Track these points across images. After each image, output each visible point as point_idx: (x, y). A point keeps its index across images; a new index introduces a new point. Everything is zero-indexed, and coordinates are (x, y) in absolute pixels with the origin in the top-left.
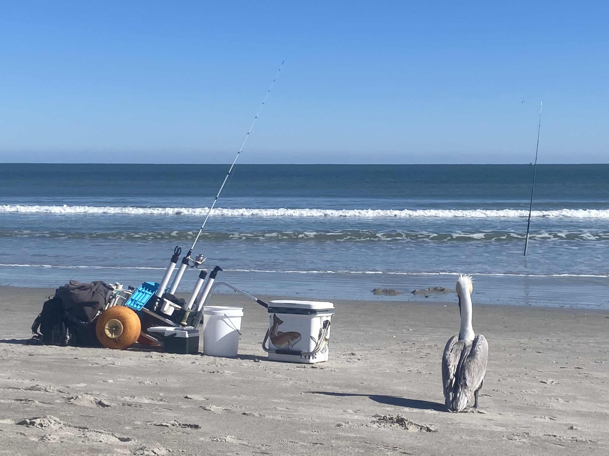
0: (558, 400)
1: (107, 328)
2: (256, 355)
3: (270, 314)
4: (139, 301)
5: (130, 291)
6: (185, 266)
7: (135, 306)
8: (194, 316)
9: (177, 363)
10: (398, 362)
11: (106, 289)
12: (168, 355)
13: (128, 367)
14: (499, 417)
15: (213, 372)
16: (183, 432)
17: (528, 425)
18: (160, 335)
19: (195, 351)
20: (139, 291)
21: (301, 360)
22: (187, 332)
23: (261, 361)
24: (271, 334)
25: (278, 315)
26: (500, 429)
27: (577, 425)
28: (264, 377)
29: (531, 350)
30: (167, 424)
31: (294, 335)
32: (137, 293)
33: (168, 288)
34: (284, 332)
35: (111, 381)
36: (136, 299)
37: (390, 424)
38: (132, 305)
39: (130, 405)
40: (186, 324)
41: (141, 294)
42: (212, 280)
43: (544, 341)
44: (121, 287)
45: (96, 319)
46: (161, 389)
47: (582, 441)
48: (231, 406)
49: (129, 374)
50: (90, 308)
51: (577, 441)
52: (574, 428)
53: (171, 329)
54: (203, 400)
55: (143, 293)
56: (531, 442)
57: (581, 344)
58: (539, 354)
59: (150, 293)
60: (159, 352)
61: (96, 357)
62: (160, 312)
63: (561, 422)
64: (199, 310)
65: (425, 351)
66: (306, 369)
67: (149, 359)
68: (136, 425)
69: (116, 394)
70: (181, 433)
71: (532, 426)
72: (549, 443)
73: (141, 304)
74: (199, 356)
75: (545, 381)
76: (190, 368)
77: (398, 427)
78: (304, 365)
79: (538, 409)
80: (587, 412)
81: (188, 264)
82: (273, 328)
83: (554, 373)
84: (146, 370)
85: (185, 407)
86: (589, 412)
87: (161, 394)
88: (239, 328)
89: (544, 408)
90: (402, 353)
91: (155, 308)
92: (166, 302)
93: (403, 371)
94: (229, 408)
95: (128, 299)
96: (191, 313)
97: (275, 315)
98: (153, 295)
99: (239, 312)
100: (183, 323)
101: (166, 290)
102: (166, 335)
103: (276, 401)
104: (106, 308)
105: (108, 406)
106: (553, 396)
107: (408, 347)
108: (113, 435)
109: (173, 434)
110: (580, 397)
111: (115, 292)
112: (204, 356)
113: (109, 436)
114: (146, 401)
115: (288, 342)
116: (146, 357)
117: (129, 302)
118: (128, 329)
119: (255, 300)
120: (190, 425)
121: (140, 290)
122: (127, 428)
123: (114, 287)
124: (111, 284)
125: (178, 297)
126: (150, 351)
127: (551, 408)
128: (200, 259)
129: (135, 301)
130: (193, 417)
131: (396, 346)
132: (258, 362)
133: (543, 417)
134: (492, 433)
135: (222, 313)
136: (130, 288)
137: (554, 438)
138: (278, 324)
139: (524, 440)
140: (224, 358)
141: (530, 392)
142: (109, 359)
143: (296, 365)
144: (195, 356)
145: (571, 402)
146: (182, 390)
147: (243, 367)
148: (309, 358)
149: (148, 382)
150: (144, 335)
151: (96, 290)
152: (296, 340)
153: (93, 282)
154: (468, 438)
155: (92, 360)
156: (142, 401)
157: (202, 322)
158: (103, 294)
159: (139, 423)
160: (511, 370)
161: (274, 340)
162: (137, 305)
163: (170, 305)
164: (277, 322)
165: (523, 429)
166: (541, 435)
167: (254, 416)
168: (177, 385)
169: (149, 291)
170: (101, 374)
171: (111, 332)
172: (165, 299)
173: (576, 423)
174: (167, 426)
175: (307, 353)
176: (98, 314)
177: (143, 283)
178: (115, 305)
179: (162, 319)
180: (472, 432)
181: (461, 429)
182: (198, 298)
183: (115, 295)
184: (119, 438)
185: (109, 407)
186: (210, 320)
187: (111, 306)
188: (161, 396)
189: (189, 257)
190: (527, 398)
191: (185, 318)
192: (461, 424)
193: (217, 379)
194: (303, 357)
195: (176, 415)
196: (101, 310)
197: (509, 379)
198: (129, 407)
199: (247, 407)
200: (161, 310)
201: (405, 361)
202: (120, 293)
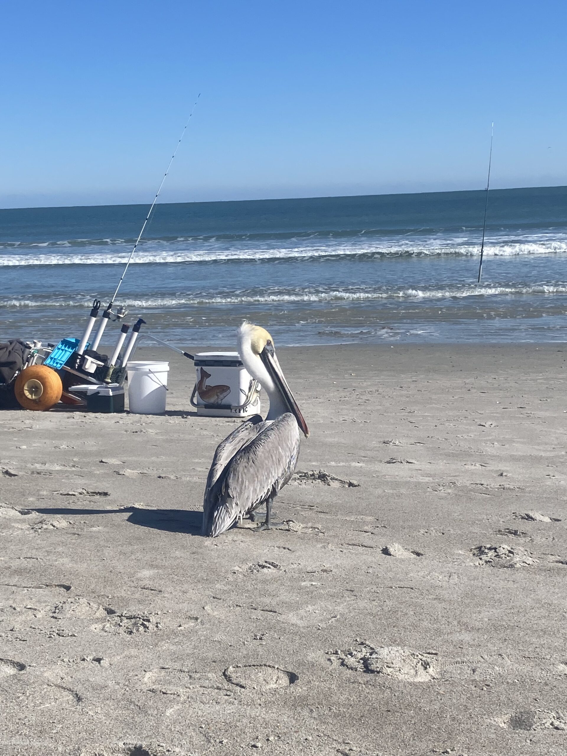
0: (493, 444)
1: (26, 389)
2: (186, 410)
3: (196, 367)
4: (59, 359)
5: (50, 348)
6: (106, 320)
7: (55, 365)
8: (118, 372)
9: (99, 423)
10: (334, 411)
11: (23, 348)
12: (92, 415)
13: (47, 430)
14: (428, 466)
15: (136, 432)
16: (90, 501)
17: (457, 474)
18: (82, 394)
19: (120, 410)
20: (59, 349)
21: (232, 414)
22: (110, 390)
23: (189, 417)
24: (199, 388)
25: (205, 368)
26: (427, 479)
27: (507, 471)
28: (190, 434)
29: (475, 390)
30: (74, 493)
31: (223, 389)
32: (57, 351)
33: (90, 344)
34: (212, 386)
35: (24, 447)
36: (56, 357)
37: (311, 481)
38: (52, 363)
39: (38, 473)
40: (110, 381)
41: (61, 351)
42: (136, 334)
43: (490, 380)
44: (39, 345)
45: (14, 380)
46: (77, 454)
47: (509, 489)
48: (147, 469)
49: (46, 438)
50: (7, 368)
51: (504, 489)
52: (504, 474)
53: (94, 387)
54: (119, 463)
55: (63, 350)
56: (456, 492)
57: (528, 381)
58: (483, 395)
59: (70, 350)
60: (83, 412)
61: (14, 420)
62: (81, 369)
63: (491, 468)
64: (124, 366)
65: (364, 398)
66: (235, 423)
67: (71, 420)
68: (41, 495)
69: (26, 462)
70: (88, 502)
71: (461, 474)
72: (474, 492)
73: (61, 362)
74: (125, 414)
75: (484, 424)
76: (112, 428)
77: (320, 483)
78: (234, 419)
79: (471, 455)
80: (521, 456)
81: (109, 318)
82: (201, 382)
83: (495, 415)
84: (65, 432)
85: (98, 472)
86: (523, 456)
87: (74, 459)
88: (165, 383)
89: (477, 453)
90: (340, 400)
91: (77, 365)
92: (87, 359)
93: (337, 420)
94: (145, 472)
95: (47, 358)
96: (115, 369)
97: (202, 368)
98: (74, 353)
99: (164, 366)
100: (106, 380)
101: (87, 346)
102: (89, 394)
103: (196, 461)
104: (25, 367)
105: (15, 475)
106: (490, 440)
107: (348, 394)
108: (13, 508)
109: (79, 503)
110: (518, 440)
111: (32, 351)
112: (129, 415)
113: (9, 509)
114: (58, 468)
115: (217, 395)
116: (68, 418)
117: (48, 361)
118: (49, 389)
119: (182, 353)
120: (99, 493)
121: (60, 347)
122: (31, 499)
123: (32, 346)
124: (28, 343)
125: (101, 353)
126: (72, 411)
127: (484, 453)
128: (121, 312)
129: (55, 359)
130: (104, 483)
131: (335, 393)
132: (186, 418)
133: (474, 464)
134: (418, 485)
135: (146, 368)
136: (49, 345)
137: (481, 487)
138: (205, 378)
139: (450, 491)
140: (151, 416)
141: (465, 437)
142: (27, 422)
143: (227, 419)
144: (120, 414)
145: (507, 446)
146: (98, 453)
147: (169, 424)
148: (240, 412)
149: (64, 446)
150: (66, 394)
151: (12, 349)
152: (225, 394)
153: (9, 341)
154: (391, 491)
155: (10, 424)
156: (53, 468)
157: (126, 378)
158: (21, 354)
159: (45, 493)
160: (450, 414)
161: (202, 394)
162: (57, 363)
163: (92, 362)
164: (204, 375)
165: (451, 478)
166: (468, 483)
167: (169, 478)
168: (94, 449)
169: (69, 348)
170: (16, 439)
171: (31, 393)
172: (86, 356)
173: (508, 469)
174: (74, 495)
175: (237, 407)
176: (16, 375)
177: (62, 339)
178: (33, 364)
179: (85, 377)
180: (396, 485)
181: (386, 481)
182: (122, 354)
183: (33, 353)
184: (19, 512)
185: (16, 477)
186: (135, 378)
187: (30, 365)
188: (74, 462)
189: (110, 311)
190: (462, 443)
191: (108, 375)
192: (387, 477)
193: (139, 439)
194: (233, 411)
195: (87, 482)
196: (19, 370)
197: (447, 424)
198: (38, 475)
199: (164, 469)
200: (83, 368)
201: (342, 409)
202: (38, 351)
